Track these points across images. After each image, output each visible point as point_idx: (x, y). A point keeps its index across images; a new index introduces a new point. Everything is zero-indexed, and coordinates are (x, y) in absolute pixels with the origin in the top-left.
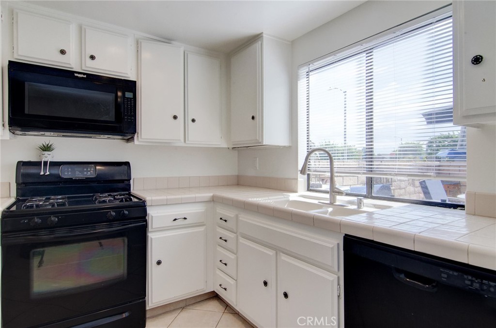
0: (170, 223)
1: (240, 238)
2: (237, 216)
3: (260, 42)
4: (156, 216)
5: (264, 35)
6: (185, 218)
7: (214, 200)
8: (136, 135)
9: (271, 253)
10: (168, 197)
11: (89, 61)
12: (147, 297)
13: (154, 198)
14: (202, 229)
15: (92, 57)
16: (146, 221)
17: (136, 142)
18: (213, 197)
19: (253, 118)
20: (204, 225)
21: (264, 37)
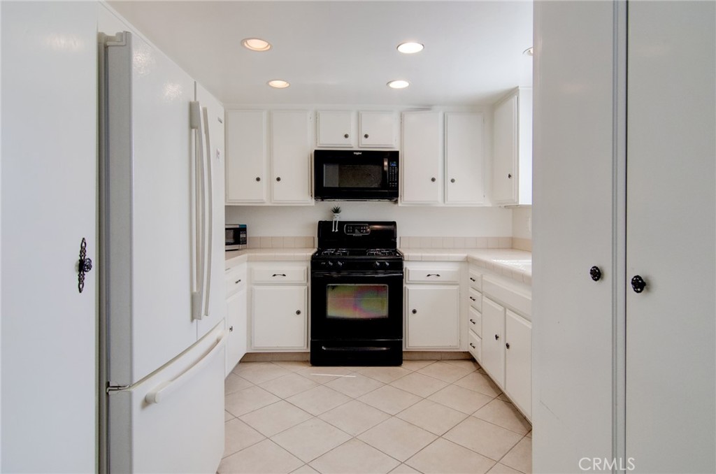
0: (424, 278)
1: (484, 297)
2: (482, 276)
3: (516, 97)
4: (413, 270)
5: (520, 88)
6: (438, 275)
7: (467, 261)
8: (399, 198)
9: (501, 309)
10: (423, 255)
11: (364, 139)
12: (404, 338)
13: (410, 254)
14: (455, 288)
15: (366, 136)
16: (403, 273)
17: (400, 204)
18: (467, 257)
19: (510, 176)
20: (457, 284)
21: (520, 91)
